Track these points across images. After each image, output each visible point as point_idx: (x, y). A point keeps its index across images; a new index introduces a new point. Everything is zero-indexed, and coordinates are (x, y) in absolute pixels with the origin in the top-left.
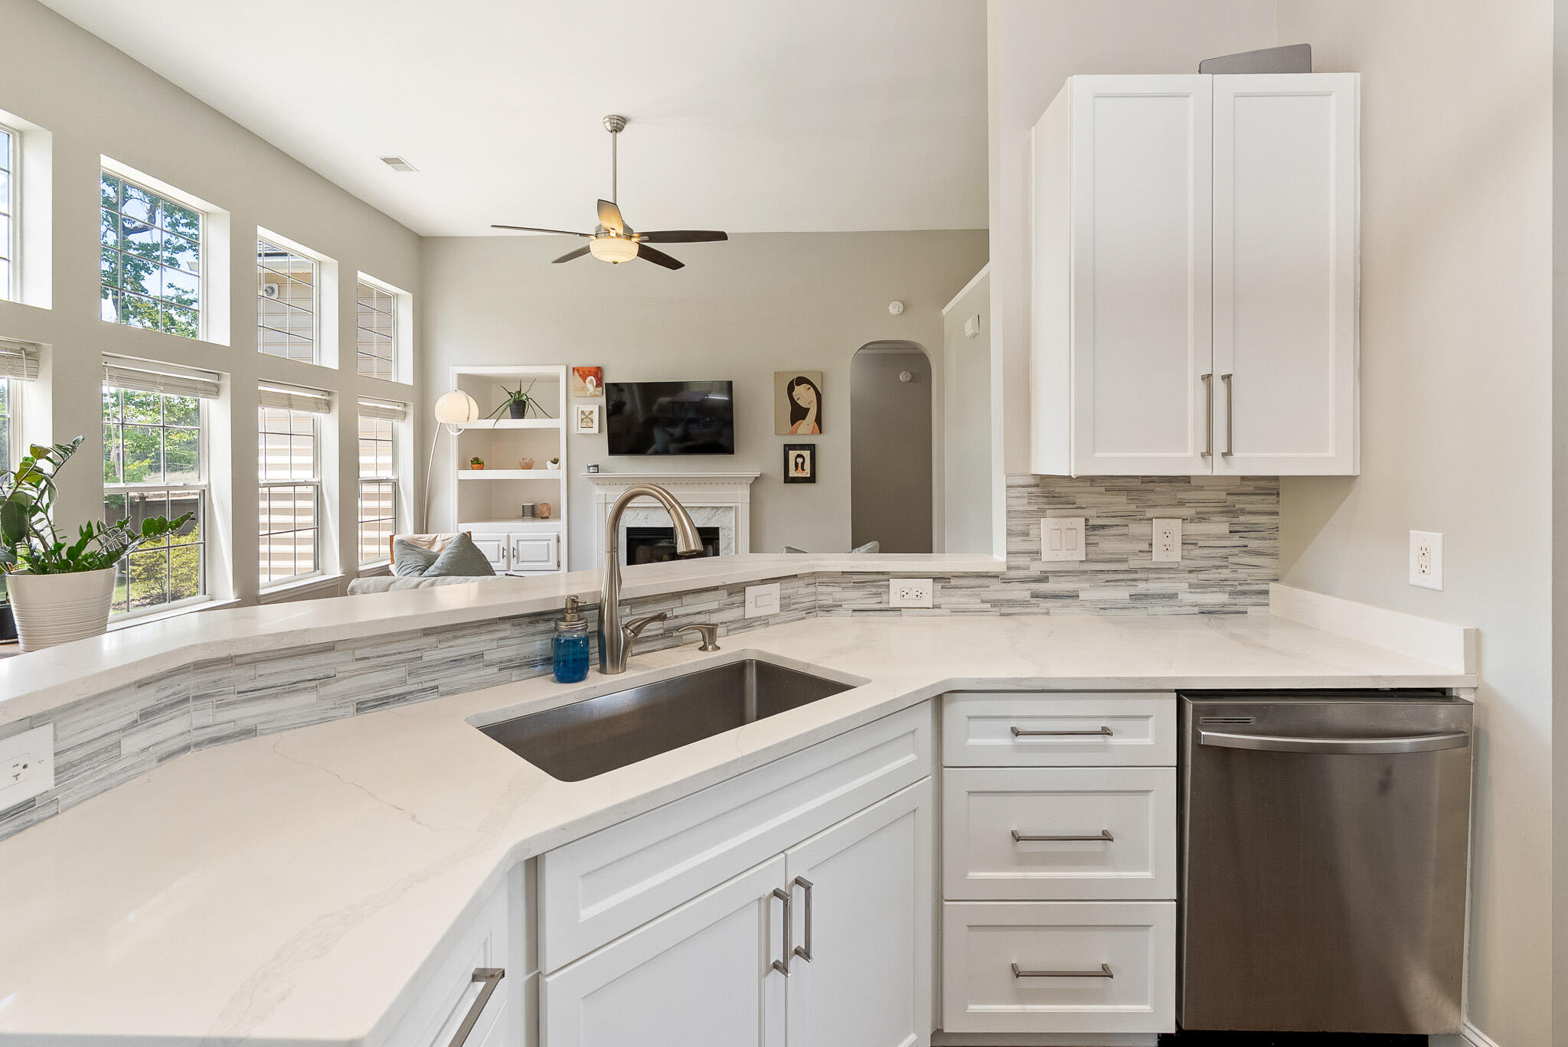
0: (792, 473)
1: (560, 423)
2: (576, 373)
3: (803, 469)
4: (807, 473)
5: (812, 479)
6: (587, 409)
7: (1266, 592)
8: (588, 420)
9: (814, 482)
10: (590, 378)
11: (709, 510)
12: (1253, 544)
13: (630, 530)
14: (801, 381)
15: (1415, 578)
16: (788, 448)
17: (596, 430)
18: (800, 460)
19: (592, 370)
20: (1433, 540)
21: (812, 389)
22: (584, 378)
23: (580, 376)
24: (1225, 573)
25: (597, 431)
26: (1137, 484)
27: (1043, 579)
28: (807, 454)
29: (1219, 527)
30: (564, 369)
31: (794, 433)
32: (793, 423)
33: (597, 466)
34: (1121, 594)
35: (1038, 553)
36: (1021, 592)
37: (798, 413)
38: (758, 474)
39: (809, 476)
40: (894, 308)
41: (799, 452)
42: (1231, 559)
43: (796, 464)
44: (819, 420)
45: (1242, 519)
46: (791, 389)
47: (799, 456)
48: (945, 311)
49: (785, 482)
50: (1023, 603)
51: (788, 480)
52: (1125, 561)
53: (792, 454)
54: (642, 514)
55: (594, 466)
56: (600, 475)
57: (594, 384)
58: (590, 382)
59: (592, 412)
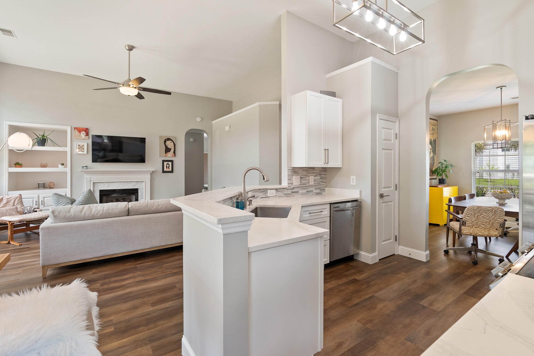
0: (165, 170)
1: (68, 149)
2: (76, 129)
3: (169, 168)
4: (170, 170)
5: (172, 172)
6: (81, 144)
7: (325, 189)
8: (82, 148)
9: (173, 172)
10: (82, 132)
11: (134, 182)
12: (323, 180)
13: (101, 191)
14: (169, 139)
15: (352, 184)
16: (164, 161)
17: (85, 152)
18: (168, 165)
19: (84, 129)
20: (354, 177)
21: (172, 142)
22: (80, 132)
23: (78, 131)
24: (319, 186)
26: (307, 169)
27: (293, 189)
28: (170, 163)
29: (319, 178)
30: (70, 127)
31: (166, 156)
32: (166, 153)
33: (87, 166)
34: (305, 191)
35: (293, 183)
36: (289, 192)
37: (167, 150)
38: (154, 170)
39: (171, 170)
40: (198, 119)
42: (320, 184)
43: (167, 167)
44: (174, 152)
45: (322, 176)
46: (165, 142)
47: (168, 164)
48: (213, 122)
49: (163, 172)
50: (290, 194)
51: (164, 172)
52: (306, 184)
53: (165, 163)
54: (107, 184)
55: (85, 167)
56: (88, 170)
57: (85, 135)
58: (83, 133)
59: (83, 146)
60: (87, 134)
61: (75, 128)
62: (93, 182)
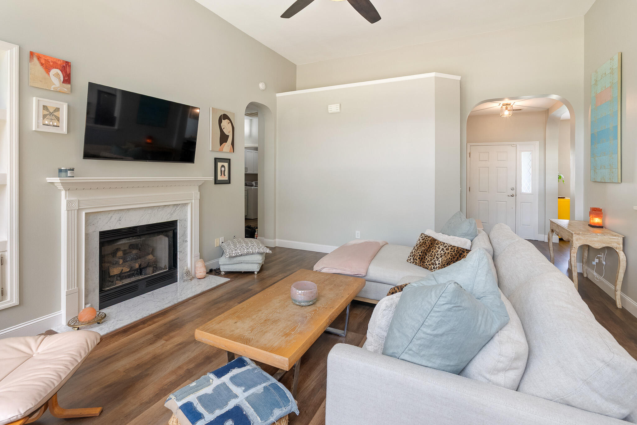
0: (219, 178)
2: (35, 59)
3: (224, 175)
5: (228, 182)
6: (52, 104)
8: (54, 118)
10: (54, 71)
11: (171, 207)
13: (102, 235)
14: (225, 117)
16: (216, 160)
17: (64, 129)
18: (223, 169)
19: (59, 63)
21: (230, 123)
22: (45, 69)
23: (42, 64)
25: (65, 131)
28: (226, 165)
30: (15, 51)
31: (221, 151)
32: (221, 144)
33: (73, 170)
37: (224, 138)
39: (227, 179)
40: (262, 86)
41: (223, 164)
43: (221, 171)
44: (233, 143)
46: (220, 122)
47: (223, 166)
48: (278, 95)
49: (215, 183)
51: (217, 182)
53: (220, 164)
54: (116, 217)
55: (70, 170)
56: (76, 179)
57: (62, 79)
58: (56, 75)
59: (57, 110)
60: (67, 79)
61: (32, 54)
62: (86, 213)
